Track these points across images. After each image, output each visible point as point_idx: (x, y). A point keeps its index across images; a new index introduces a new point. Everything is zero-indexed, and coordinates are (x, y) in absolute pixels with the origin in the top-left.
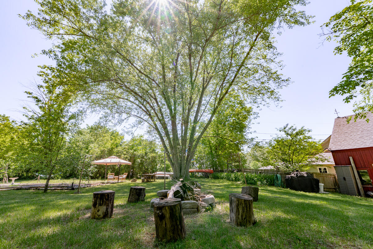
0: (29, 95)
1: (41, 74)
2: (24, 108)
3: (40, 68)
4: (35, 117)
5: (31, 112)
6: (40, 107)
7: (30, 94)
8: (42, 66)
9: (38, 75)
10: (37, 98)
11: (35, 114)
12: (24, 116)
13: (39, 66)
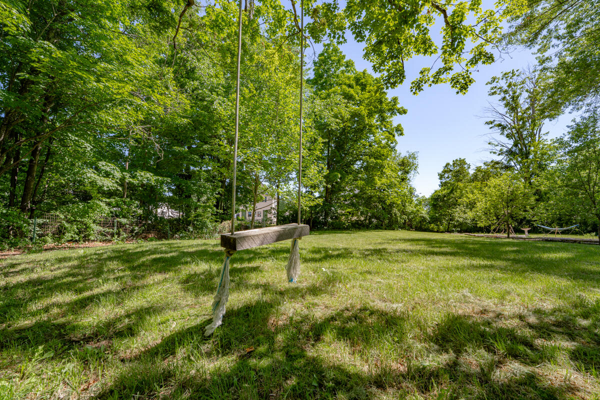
0: (491, 126)
1: (493, 91)
2: (489, 144)
3: (489, 85)
4: (504, 150)
5: (498, 145)
6: (508, 136)
7: (491, 123)
8: (490, 81)
9: (489, 95)
10: (500, 125)
11: (503, 146)
12: (492, 154)
13: (487, 84)
